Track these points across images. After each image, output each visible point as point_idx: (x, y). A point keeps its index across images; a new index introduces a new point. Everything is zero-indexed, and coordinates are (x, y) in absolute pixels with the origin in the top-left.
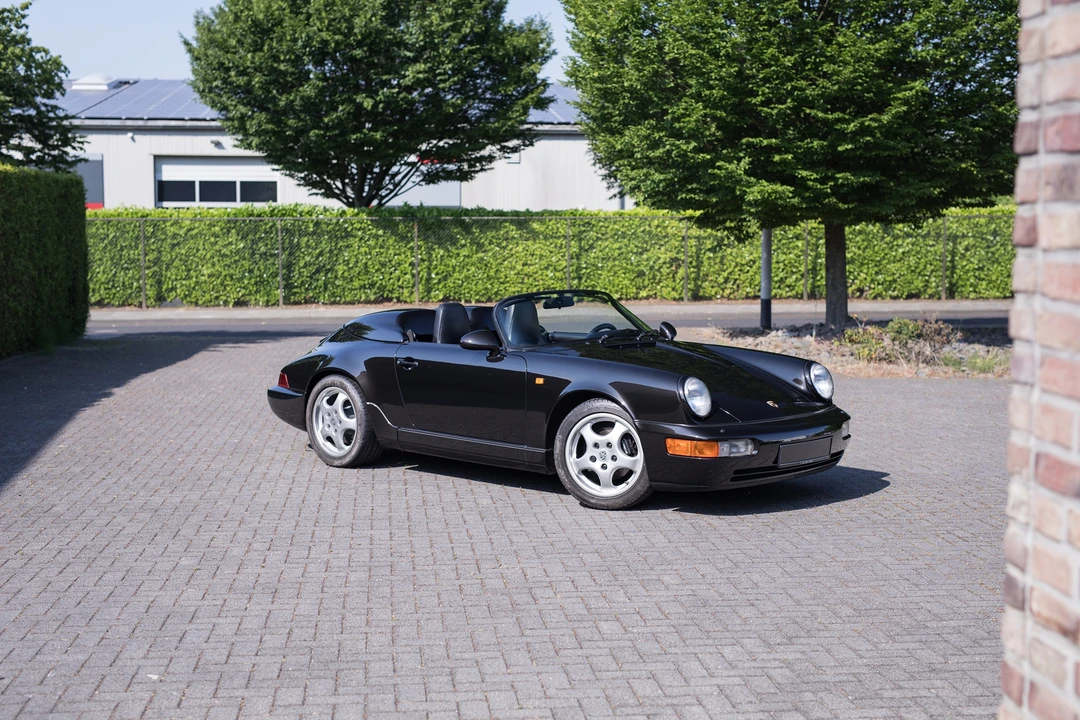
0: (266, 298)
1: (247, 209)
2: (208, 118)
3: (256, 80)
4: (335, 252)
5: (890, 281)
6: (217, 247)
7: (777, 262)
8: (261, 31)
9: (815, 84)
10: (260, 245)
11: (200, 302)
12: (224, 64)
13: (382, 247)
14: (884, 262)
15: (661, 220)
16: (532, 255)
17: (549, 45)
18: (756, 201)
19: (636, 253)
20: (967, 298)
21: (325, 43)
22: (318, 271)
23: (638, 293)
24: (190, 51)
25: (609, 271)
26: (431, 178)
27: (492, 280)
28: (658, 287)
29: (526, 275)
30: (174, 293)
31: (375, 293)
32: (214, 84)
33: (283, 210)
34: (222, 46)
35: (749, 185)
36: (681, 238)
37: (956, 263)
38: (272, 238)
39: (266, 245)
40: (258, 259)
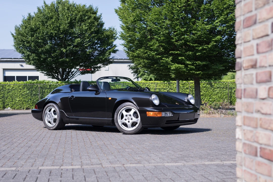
1: (30, 82)
2: (19, 58)
3: (32, 44)
5: (213, 101)
6: (21, 93)
8: (33, 31)
10: (33, 92)
11: (16, 108)
12: (23, 40)
14: (212, 95)
15: (149, 84)
17: (116, 35)
18: (174, 69)
21: (52, 33)
24: (13, 36)
26: (83, 73)
30: (8, 106)
32: (20, 46)
33: (40, 82)
34: (22, 35)
35: (172, 65)
36: (154, 89)
37: (232, 95)
38: (37, 90)
39: (35, 92)
40: (33, 96)
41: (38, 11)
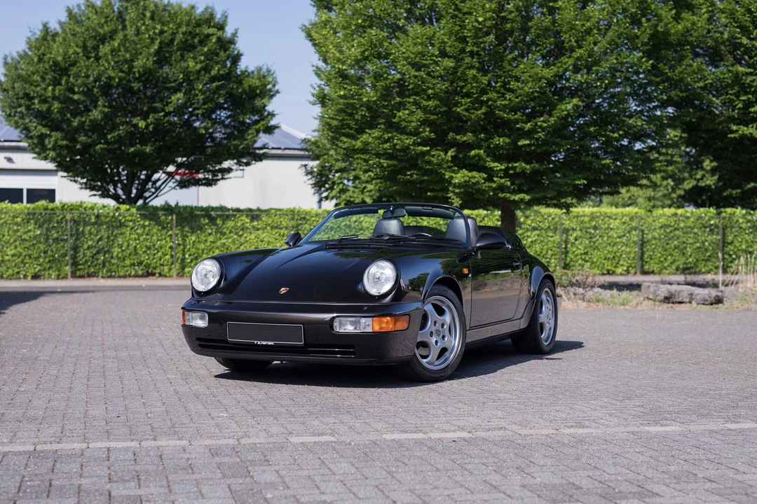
0: (57, 273)
1: (43, 205)
2: (2, 140)
3: (55, 106)
4: (112, 238)
6: (19, 234)
8: (61, 70)
10: (53, 232)
11: (5, 276)
12: (29, 94)
13: (147, 234)
16: (262, 241)
17: (274, 86)
18: (460, 184)
21: (110, 78)
22: (98, 252)
26: (183, 185)
31: (142, 270)
32: (19, 110)
33: (72, 205)
34: (26, 80)
35: (455, 172)
37: (568, 249)
38: (63, 227)
39: (58, 232)
40: (51, 243)
41: (67, 19)
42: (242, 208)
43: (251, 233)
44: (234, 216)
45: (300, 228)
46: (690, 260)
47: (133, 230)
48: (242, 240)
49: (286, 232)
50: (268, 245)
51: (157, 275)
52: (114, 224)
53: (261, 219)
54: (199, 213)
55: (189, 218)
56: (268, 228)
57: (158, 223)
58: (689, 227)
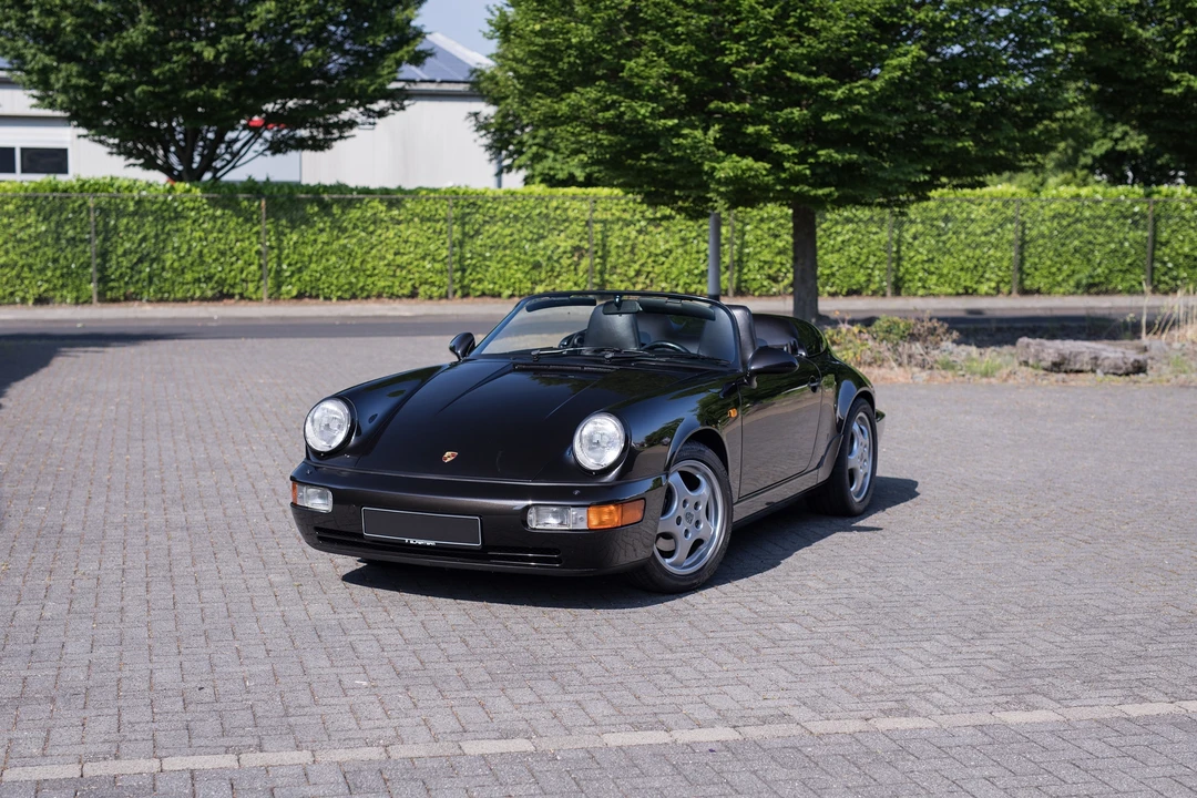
0: (75, 294)
1: (50, 182)
4: (162, 237)
6: (12, 231)
7: (698, 252)
9: (799, 41)
10: (67, 227)
13: (220, 231)
15: (560, 201)
16: (406, 242)
18: (727, 179)
19: (531, 240)
20: (915, 295)
22: (140, 261)
23: (533, 289)
25: (498, 262)
27: (357, 273)
28: (558, 281)
29: (398, 266)
31: (213, 289)
33: (96, 184)
35: (719, 160)
36: (584, 223)
37: (902, 253)
38: (82, 219)
39: (75, 228)
40: (64, 246)
42: (372, 187)
43: (387, 228)
44: (361, 200)
45: (467, 220)
46: (1099, 270)
47: (196, 224)
48: (374, 239)
49: (444, 227)
50: (416, 247)
51: (237, 297)
52: (166, 214)
53: (404, 206)
54: (303, 196)
55: (288, 203)
56: (416, 220)
57: (238, 212)
58: (1099, 217)
